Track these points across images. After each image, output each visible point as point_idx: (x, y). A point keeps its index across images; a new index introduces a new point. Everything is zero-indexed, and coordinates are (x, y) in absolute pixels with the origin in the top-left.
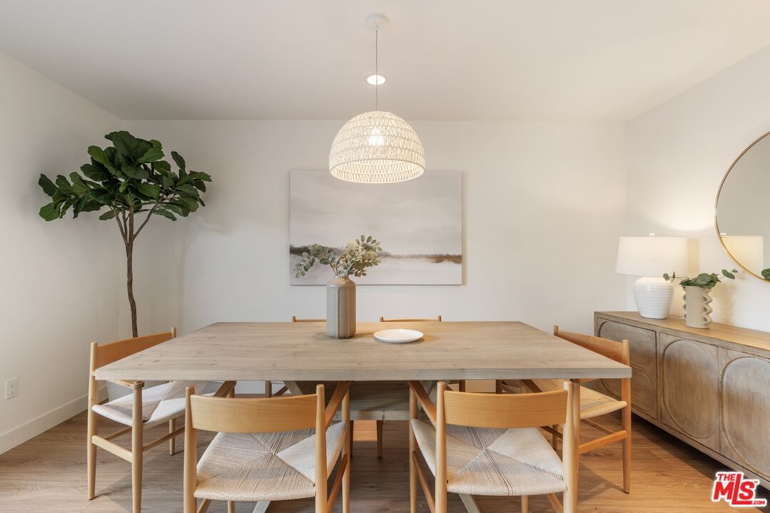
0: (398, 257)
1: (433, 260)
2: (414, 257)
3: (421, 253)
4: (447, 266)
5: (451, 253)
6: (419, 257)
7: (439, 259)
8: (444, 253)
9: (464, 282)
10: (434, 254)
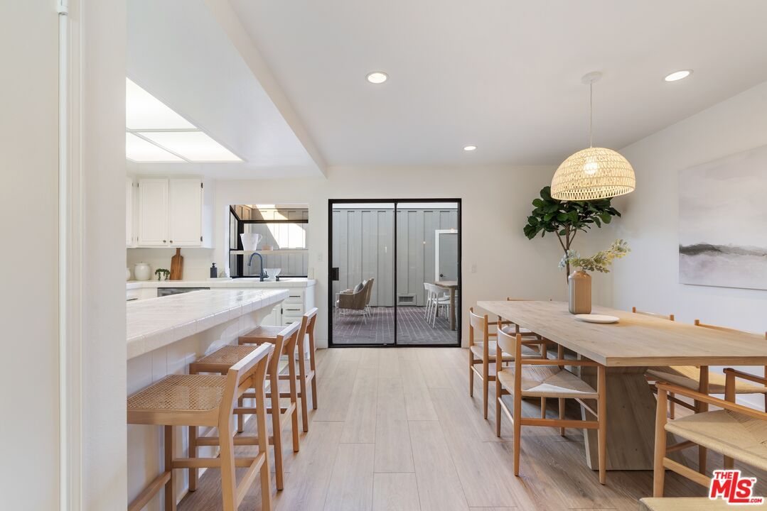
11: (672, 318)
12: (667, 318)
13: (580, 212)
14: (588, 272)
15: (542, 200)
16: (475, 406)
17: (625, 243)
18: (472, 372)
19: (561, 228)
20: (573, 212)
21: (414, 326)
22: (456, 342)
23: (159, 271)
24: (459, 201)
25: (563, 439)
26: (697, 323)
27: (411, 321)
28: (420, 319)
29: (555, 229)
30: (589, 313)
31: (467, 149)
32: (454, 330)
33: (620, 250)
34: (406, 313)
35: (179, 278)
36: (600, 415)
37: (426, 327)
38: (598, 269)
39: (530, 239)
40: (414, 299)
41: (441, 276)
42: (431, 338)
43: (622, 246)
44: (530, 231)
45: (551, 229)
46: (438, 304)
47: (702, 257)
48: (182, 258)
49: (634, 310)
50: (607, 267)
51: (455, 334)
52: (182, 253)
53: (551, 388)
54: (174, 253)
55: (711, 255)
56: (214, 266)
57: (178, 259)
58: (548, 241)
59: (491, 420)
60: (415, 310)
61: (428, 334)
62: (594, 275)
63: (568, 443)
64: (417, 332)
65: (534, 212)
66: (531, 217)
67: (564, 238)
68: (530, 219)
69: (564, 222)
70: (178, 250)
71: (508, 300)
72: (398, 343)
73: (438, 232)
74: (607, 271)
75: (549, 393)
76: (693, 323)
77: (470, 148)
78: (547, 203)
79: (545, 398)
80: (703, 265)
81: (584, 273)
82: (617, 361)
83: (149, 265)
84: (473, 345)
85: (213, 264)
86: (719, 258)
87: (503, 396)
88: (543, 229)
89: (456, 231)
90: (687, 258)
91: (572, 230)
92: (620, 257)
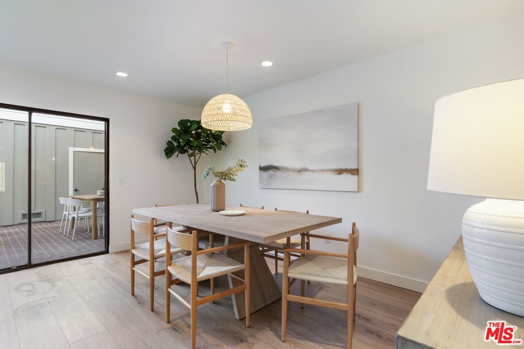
0: (313, 171)
1: (336, 173)
2: (323, 170)
3: (328, 168)
4: (346, 177)
5: (349, 168)
6: (327, 170)
7: (340, 172)
8: (344, 167)
9: (359, 190)
10: (337, 168)
11: (263, 208)
12: (260, 208)
13: (203, 141)
14: (223, 181)
15: (179, 128)
16: (139, 303)
17: (244, 162)
18: (133, 272)
19: (191, 151)
20: (199, 140)
21: (49, 242)
22: (103, 249)
24: (107, 121)
25: (214, 304)
26: (276, 209)
27: (43, 237)
28: (55, 234)
29: (186, 151)
30: (224, 210)
31: (120, 74)
32: (96, 238)
33: (241, 166)
34: (40, 229)
36: (247, 280)
37: (63, 240)
38: (229, 179)
39: (168, 158)
40: (43, 215)
41: (76, 190)
42: (73, 251)
43: (242, 163)
44: (169, 152)
45: (183, 151)
46: (78, 217)
47: (270, 172)
49: (241, 206)
50: (235, 177)
51: (102, 242)
53: (217, 269)
55: (274, 171)
58: (181, 161)
59: (158, 310)
60: (44, 225)
61: (68, 247)
62: (227, 183)
63: (218, 307)
64: (54, 247)
65: (173, 138)
66: (169, 141)
67: (192, 158)
68: (169, 143)
69: (193, 147)
71: (156, 206)
72: (33, 262)
73: (71, 150)
74: (234, 180)
75: (216, 274)
76: (274, 209)
77: (122, 74)
78: (182, 132)
79: (213, 278)
80: (271, 177)
81: (221, 182)
82: (269, 239)
84: (134, 248)
86: (278, 173)
87: (171, 286)
88: (177, 152)
89: (103, 151)
90: (263, 173)
91: (197, 154)
92: (242, 171)
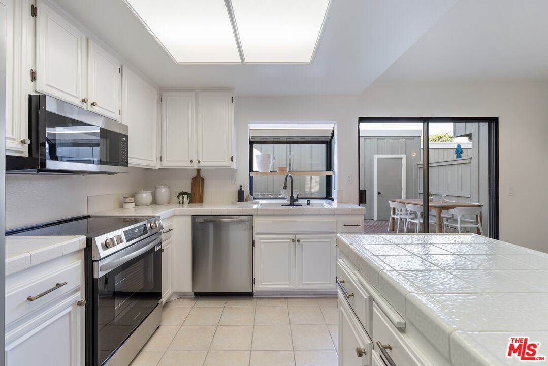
23: (182, 194)
35: (201, 201)
41: (379, 193)
48: (203, 179)
52: (202, 174)
54: (194, 174)
56: (241, 189)
57: (198, 180)
70: (198, 171)
73: (376, 157)
83: (169, 187)
85: (241, 186)
